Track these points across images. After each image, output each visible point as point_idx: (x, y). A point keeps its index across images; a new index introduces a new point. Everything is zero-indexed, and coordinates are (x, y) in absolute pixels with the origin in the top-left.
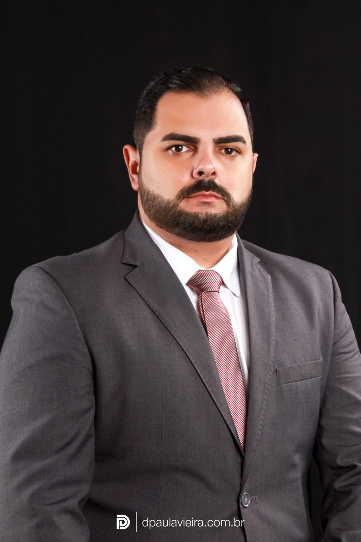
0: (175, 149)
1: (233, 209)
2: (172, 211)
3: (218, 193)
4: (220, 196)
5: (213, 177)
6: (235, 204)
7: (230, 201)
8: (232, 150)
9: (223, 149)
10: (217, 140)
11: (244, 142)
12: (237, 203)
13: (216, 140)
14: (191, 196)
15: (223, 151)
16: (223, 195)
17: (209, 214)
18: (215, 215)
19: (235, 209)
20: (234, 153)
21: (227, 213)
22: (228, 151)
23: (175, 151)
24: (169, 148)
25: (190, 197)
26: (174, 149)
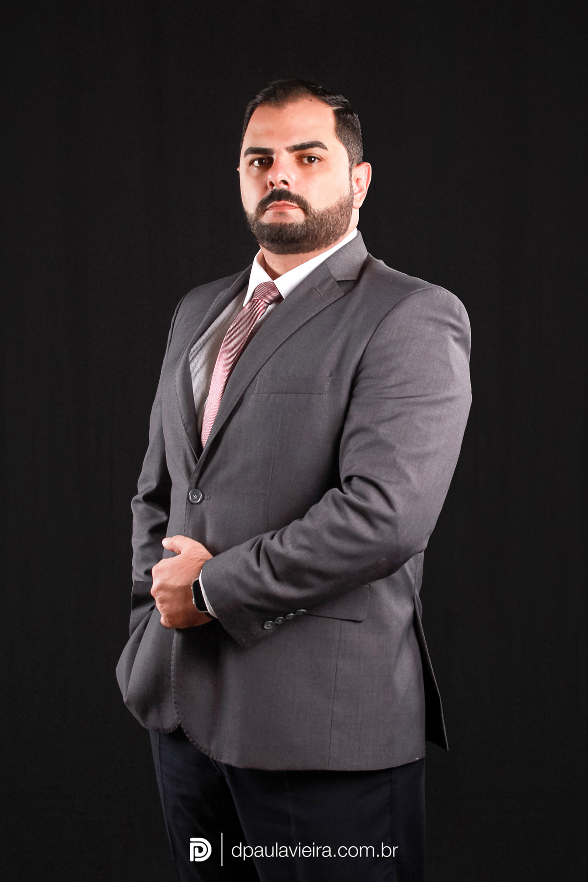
0: (259, 163)
1: (312, 216)
2: (256, 225)
3: (291, 202)
4: (295, 205)
5: (285, 187)
6: (313, 212)
7: (307, 209)
8: (315, 158)
9: (305, 157)
10: (291, 148)
11: (324, 148)
12: (316, 211)
13: (289, 149)
14: (268, 206)
15: (306, 161)
16: (298, 204)
17: (283, 224)
18: (291, 225)
19: (314, 217)
20: (317, 160)
21: (306, 221)
22: (311, 159)
23: (258, 165)
24: (251, 163)
25: (267, 210)
26: (256, 163)
